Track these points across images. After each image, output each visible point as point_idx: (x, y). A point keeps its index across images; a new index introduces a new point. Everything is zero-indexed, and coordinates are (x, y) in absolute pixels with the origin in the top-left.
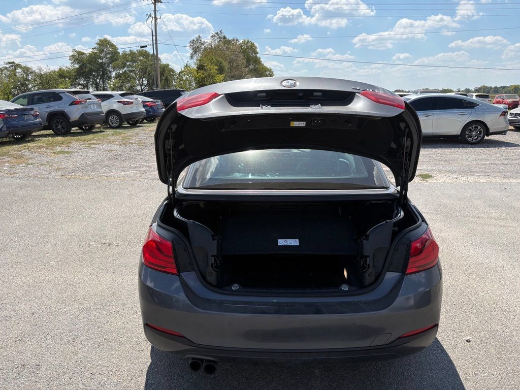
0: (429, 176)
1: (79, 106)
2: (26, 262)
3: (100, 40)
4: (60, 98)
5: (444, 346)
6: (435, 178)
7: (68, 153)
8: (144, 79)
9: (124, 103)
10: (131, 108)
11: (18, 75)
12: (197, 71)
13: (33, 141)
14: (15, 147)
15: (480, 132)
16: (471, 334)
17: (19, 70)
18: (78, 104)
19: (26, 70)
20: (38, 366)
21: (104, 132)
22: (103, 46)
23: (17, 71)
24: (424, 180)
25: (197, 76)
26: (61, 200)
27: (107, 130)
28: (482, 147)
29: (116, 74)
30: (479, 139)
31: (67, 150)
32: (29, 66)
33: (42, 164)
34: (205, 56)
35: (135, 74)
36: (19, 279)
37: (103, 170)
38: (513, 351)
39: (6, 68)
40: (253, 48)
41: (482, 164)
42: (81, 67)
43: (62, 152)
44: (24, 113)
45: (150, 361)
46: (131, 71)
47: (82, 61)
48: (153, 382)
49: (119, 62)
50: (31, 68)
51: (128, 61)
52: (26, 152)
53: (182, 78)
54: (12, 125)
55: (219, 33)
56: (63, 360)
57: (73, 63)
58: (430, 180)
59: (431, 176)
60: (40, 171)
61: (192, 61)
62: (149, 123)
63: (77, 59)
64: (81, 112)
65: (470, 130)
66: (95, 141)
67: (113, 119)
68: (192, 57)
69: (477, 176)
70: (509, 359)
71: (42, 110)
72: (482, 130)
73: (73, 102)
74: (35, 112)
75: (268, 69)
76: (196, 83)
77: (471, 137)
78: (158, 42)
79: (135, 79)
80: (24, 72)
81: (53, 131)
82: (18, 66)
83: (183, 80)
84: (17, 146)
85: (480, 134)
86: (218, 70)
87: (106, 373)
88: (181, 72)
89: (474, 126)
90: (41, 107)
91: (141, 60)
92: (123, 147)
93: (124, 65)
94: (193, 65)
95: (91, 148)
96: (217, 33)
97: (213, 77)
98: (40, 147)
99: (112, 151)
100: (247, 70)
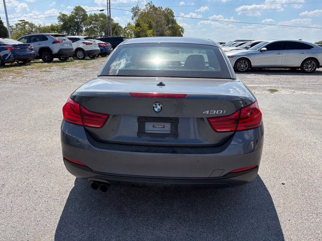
0: (275, 91)
1: (58, 44)
2: (10, 129)
3: (76, 7)
4: (47, 39)
5: (266, 186)
6: (279, 91)
7: (49, 71)
8: (103, 32)
9: (87, 44)
10: (91, 47)
11: (26, 28)
12: (136, 27)
13: (29, 65)
14: (18, 68)
15: (314, 65)
16: (286, 180)
17: (27, 25)
18: (57, 43)
19: (32, 25)
20: (3, 185)
21: (74, 61)
22: (78, 11)
23: (26, 26)
24: (271, 93)
25: (135, 30)
26: (38, 97)
27: (75, 60)
28: (314, 75)
29: (86, 28)
30: (313, 69)
31: (49, 70)
32: (33, 23)
33: (32, 77)
34: (141, 18)
35: (98, 29)
36: (3, 138)
37: (68, 82)
38: (313, 191)
39: (19, 24)
40: (171, 13)
41: (313, 85)
42: (64, 24)
43: (45, 71)
44: (24, 47)
45: (74, 186)
46: (95, 27)
47: (65, 20)
48: (73, 197)
49: (88, 21)
50: (34, 24)
51: (93, 21)
52: (24, 71)
53: (126, 31)
54: (17, 54)
55: (150, 3)
56: (20, 183)
57: (59, 21)
58: (275, 93)
59: (277, 91)
60: (30, 81)
61: (133, 21)
62: (102, 57)
63: (62, 19)
64: (59, 48)
65: (307, 63)
66: (67, 66)
67: (80, 54)
68: (133, 19)
69: (308, 91)
70: (310, 196)
71: (35, 46)
72: (315, 64)
73: (54, 41)
74: (31, 47)
75: (180, 27)
76: (134, 35)
77: (307, 68)
78: (111, 7)
79: (97, 32)
80: (30, 27)
81: (42, 60)
82: (27, 23)
83: (127, 33)
84: (19, 67)
85: (313, 66)
86: (149, 27)
87: (45, 191)
88: (126, 28)
89: (309, 61)
90: (35, 44)
91: (101, 20)
92: (84, 70)
93: (91, 23)
94: (133, 23)
95: (63, 69)
96: (149, 3)
97: (145, 31)
98: (33, 68)
99: (76, 71)
100: (167, 27)
